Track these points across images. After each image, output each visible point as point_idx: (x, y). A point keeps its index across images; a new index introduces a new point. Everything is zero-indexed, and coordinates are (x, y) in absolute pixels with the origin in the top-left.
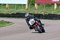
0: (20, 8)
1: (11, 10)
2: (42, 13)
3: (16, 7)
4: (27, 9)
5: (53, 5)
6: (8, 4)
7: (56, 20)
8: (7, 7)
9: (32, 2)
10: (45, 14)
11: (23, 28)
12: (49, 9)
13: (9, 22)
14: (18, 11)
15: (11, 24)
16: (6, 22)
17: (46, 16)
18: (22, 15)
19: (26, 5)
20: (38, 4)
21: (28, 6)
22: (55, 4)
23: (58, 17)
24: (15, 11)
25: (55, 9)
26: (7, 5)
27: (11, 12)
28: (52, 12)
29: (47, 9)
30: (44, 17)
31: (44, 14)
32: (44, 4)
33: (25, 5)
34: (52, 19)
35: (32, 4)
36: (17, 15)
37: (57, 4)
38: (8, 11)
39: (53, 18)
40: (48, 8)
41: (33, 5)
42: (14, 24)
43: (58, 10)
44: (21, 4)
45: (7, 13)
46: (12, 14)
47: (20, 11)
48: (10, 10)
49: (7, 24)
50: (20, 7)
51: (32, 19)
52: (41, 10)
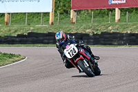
0: (37, 21)
1: (16, 26)
2: (88, 31)
3: (28, 19)
4: (52, 24)
5: (112, 11)
6: (9, 14)
7: (119, 47)
8: (6, 20)
9: (64, 6)
10: (93, 33)
11: (45, 67)
12: (103, 21)
13: (11, 56)
14: (32, 28)
15: (17, 59)
16: (5, 54)
17: (98, 37)
18: (41, 38)
19: (51, 15)
20: (78, 12)
21: (55, 16)
22: (117, 9)
23: (125, 38)
24: (25, 29)
25: (116, 21)
26: (6, 15)
27: (16, 31)
28: (110, 28)
29: (99, 21)
30: (92, 40)
31: (91, 34)
32: (92, 10)
33: (47, 14)
34: (111, 44)
35: (64, 11)
36: (30, 39)
37: (121, 10)
38: (10, 30)
39: (112, 41)
40: (101, 19)
41: (67, 12)
42: (23, 59)
43: (123, 23)
44: (39, 13)
45: (8, 34)
46: (19, 36)
47: (37, 29)
48: (13, 28)
49: (8, 59)
50: (35, 19)
51: (72, 45)
52: (84, 25)
